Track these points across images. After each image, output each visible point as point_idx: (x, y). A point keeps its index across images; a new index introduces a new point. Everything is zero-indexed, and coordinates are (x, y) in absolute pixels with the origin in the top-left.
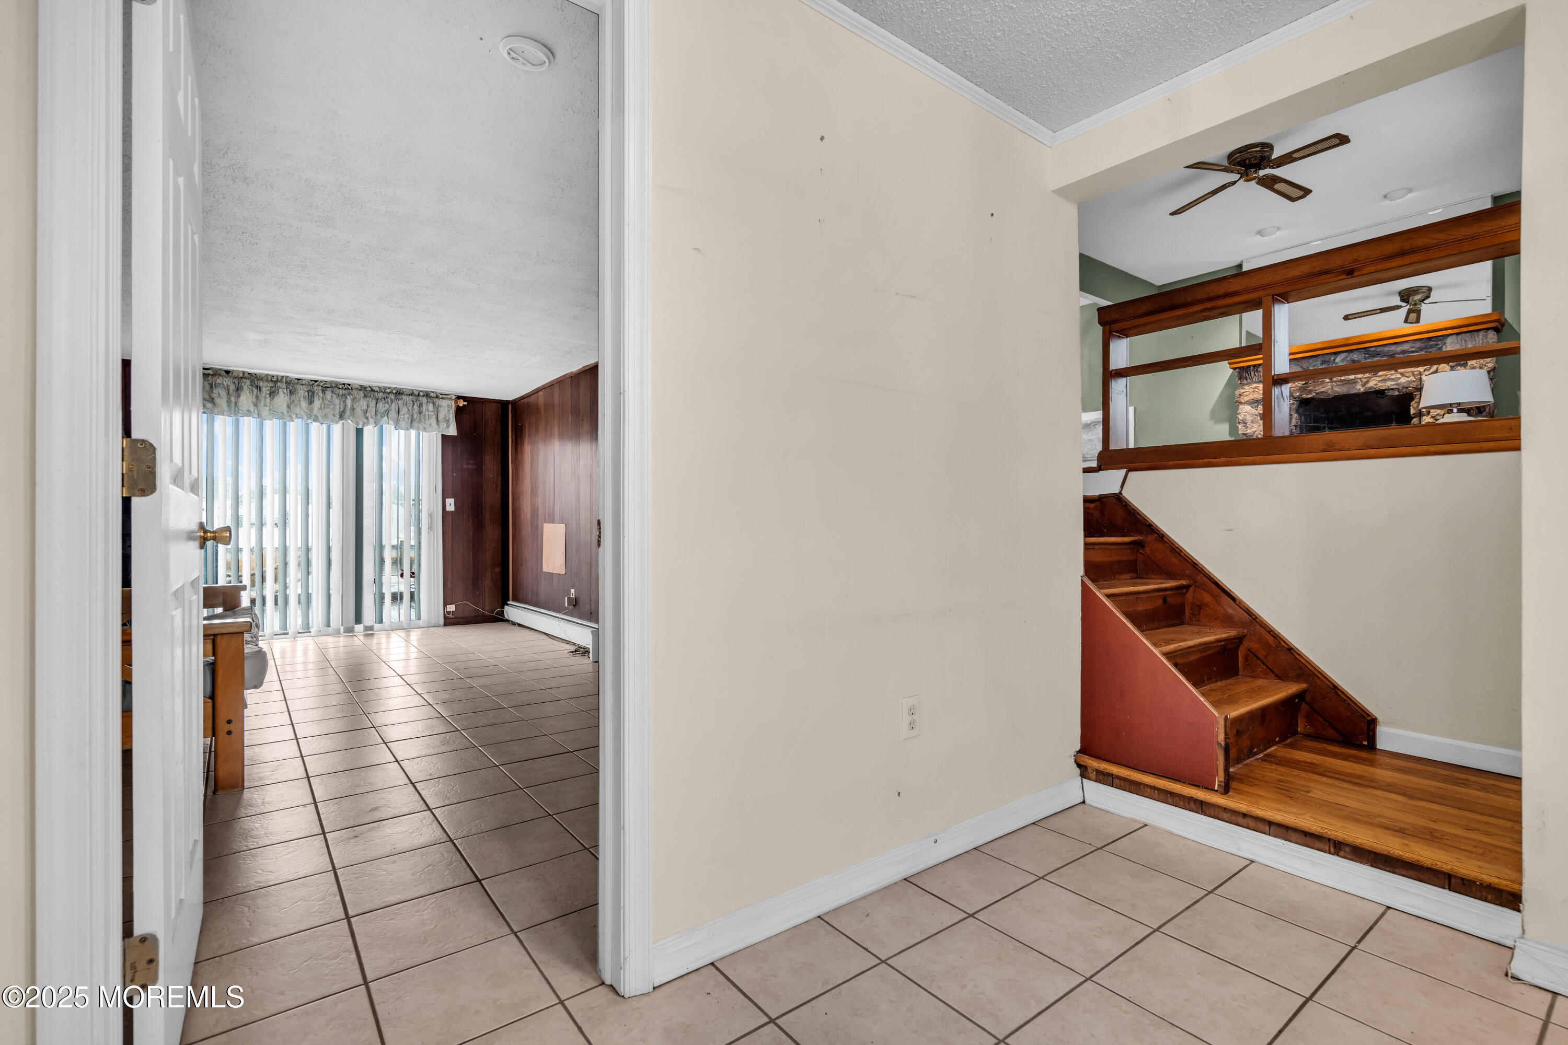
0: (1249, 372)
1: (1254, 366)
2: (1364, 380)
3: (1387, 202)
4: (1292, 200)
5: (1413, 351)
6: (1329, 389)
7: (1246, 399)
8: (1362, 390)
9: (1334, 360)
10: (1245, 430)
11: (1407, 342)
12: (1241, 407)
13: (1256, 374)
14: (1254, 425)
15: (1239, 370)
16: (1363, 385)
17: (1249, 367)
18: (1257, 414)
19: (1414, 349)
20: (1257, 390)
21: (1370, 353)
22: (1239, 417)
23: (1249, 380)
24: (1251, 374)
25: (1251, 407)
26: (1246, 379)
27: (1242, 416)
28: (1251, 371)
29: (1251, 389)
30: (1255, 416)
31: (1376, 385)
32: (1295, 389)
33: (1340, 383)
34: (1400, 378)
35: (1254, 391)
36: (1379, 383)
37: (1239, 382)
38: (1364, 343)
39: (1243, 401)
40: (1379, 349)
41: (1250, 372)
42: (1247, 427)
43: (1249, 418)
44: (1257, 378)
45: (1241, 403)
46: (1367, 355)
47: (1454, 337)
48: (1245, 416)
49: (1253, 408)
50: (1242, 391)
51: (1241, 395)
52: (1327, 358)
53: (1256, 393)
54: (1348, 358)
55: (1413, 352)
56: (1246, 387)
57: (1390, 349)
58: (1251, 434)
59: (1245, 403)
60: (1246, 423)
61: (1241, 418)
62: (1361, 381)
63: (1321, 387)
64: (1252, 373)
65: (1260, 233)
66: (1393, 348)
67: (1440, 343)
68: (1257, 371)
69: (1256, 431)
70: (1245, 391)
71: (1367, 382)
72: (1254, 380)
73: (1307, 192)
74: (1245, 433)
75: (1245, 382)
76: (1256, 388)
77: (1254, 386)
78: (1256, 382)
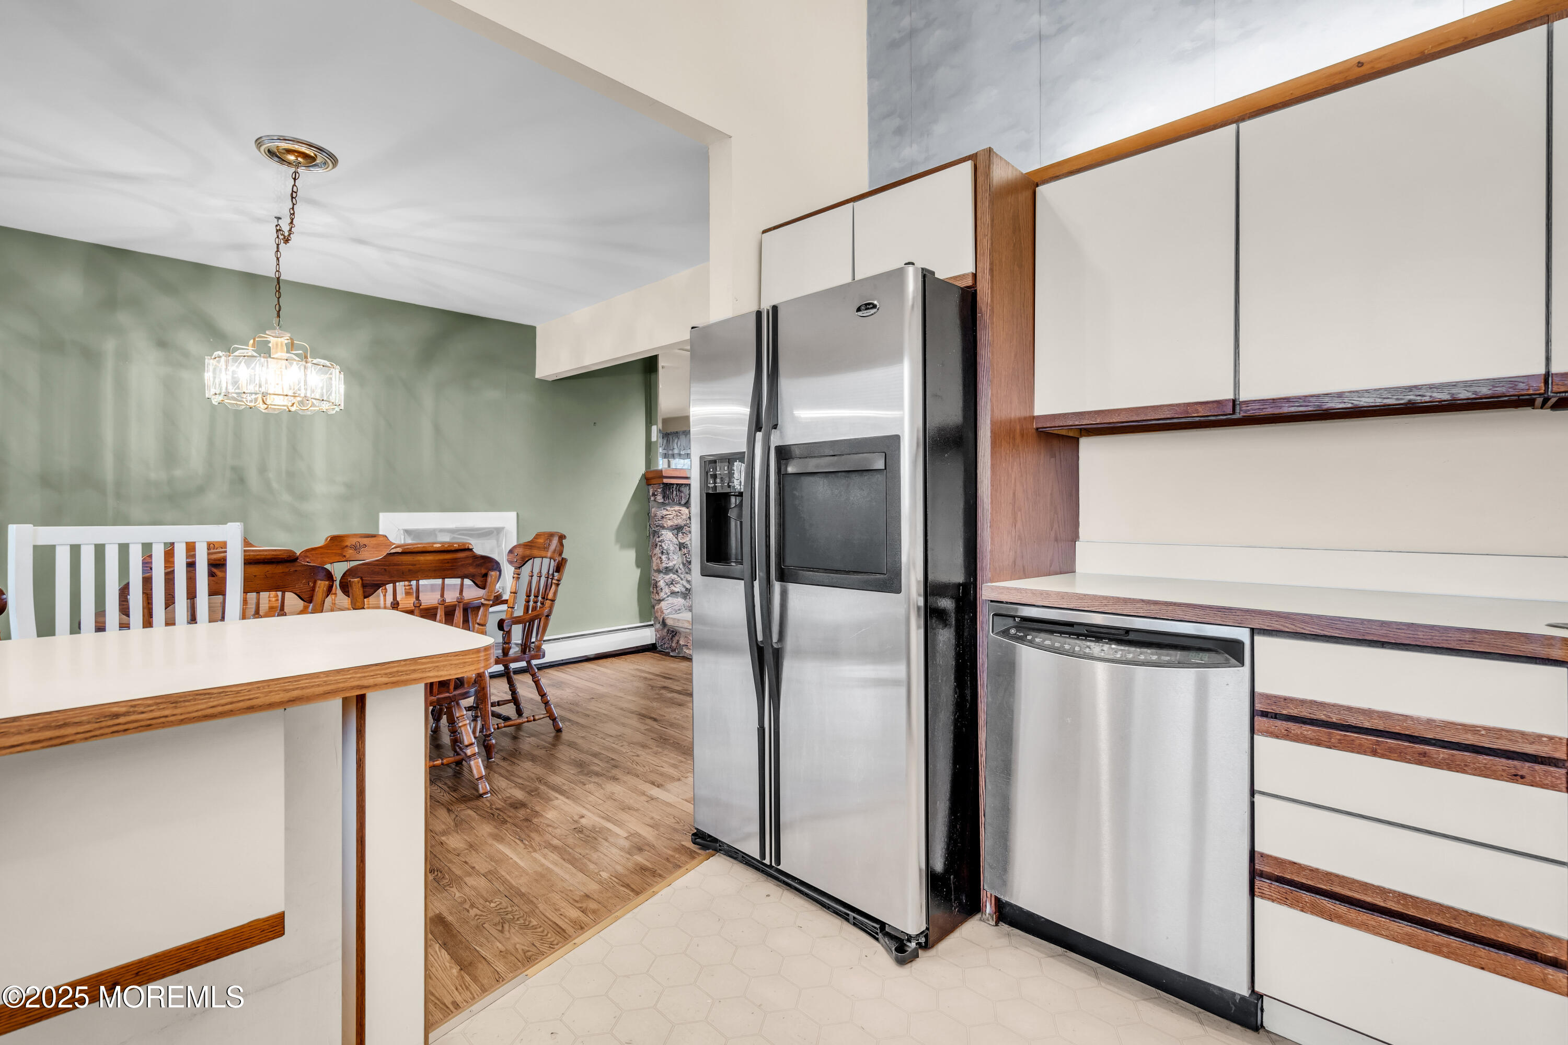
1: (678, 484)
7: (670, 523)
10: (667, 562)
12: (664, 532)
13: (678, 494)
14: (675, 556)
15: (663, 486)
17: (673, 484)
20: (680, 515)
22: (663, 545)
23: (670, 500)
24: (672, 493)
25: (672, 534)
26: (668, 499)
27: (667, 545)
28: (674, 489)
29: (674, 512)
30: (676, 546)
35: (677, 515)
37: (661, 501)
39: (666, 526)
41: (673, 490)
42: (669, 559)
43: (671, 548)
44: (678, 500)
45: (663, 528)
48: (669, 545)
50: (665, 512)
51: (663, 517)
56: (668, 508)
60: (668, 554)
61: (665, 548)
64: (675, 493)
68: (679, 490)
70: (668, 513)
74: (667, 566)
75: (667, 501)
76: (679, 511)
77: (677, 508)
78: (676, 504)
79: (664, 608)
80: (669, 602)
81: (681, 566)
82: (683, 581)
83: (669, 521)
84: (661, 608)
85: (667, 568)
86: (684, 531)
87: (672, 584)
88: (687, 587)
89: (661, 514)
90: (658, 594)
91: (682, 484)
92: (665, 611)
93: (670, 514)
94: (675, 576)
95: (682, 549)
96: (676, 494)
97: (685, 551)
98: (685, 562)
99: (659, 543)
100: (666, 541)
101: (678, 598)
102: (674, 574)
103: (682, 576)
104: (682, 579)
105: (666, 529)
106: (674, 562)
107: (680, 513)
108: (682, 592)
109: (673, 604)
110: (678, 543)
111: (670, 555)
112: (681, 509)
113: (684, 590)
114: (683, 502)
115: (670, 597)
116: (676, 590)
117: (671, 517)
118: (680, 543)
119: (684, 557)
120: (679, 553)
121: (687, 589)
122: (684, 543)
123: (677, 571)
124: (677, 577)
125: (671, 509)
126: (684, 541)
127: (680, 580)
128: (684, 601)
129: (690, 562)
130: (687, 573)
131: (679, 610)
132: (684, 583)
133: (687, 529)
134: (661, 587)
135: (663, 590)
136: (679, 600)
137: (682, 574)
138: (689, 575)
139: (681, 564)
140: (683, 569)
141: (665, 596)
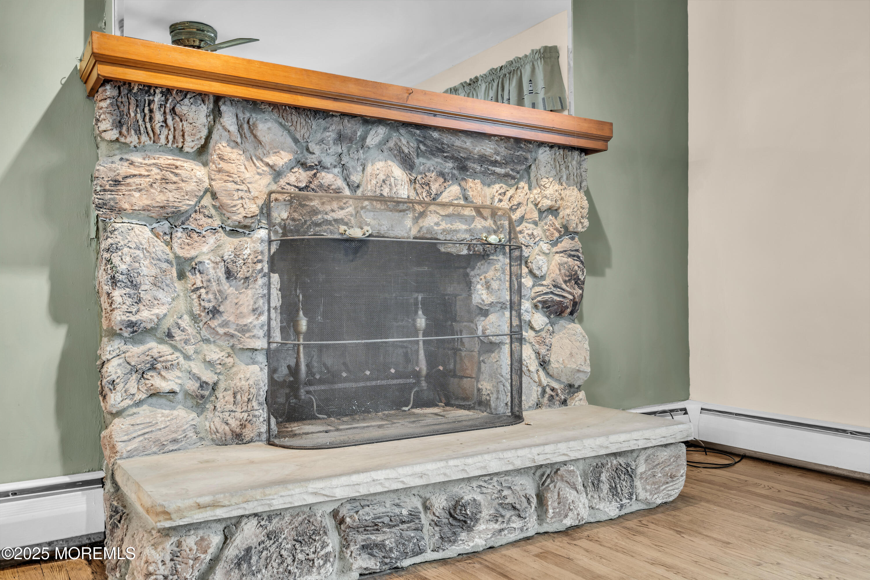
0: (146, 110)
1: (167, 92)
2: (419, 208)
5: (496, 161)
6: (351, 215)
8: (414, 232)
9: (364, 139)
10: (134, 310)
12: (124, 224)
13: (170, 122)
14: (160, 294)
16: (416, 220)
17: (150, 87)
18: (172, 258)
19: (498, 158)
20: (175, 179)
21: (429, 143)
22: (116, 260)
23: (144, 138)
24: (151, 119)
25: (153, 230)
26: (138, 132)
27: (128, 259)
28: (155, 107)
29: (155, 170)
30: (165, 266)
31: (437, 224)
32: (280, 197)
33: (375, 205)
34: (473, 218)
35: (165, 180)
37: (113, 135)
39: (126, 206)
41: (151, 111)
44: (171, 137)
45: (120, 211)
46: (422, 147)
48: (135, 260)
49: (157, 236)
50: (124, 169)
51: (117, 182)
52: (347, 125)
53: (173, 187)
54: (391, 144)
55: (495, 163)
56: (137, 158)
58: (149, 326)
59: (135, 214)
60: (135, 286)
61: (123, 267)
62: (414, 209)
63: (335, 205)
64: (158, 117)
66: (468, 143)
67: (529, 156)
68: (171, 106)
69: (165, 315)
70: (133, 171)
71: (422, 215)
72: (163, 140)
74: (133, 319)
75: (132, 139)
76: (173, 169)
77: (165, 159)
78: (165, 149)
79: (116, 438)
80: (138, 420)
81: (186, 322)
82: (192, 364)
83: (137, 194)
84: (111, 437)
85: (131, 324)
86: (192, 226)
87: (153, 368)
88: (204, 379)
89: (112, 175)
90: (104, 397)
91: (184, 92)
92: (120, 446)
93: (140, 175)
94: (165, 349)
95: (188, 274)
96: (165, 121)
97: (198, 280)
98: (197, 310)
99: (106, 255)
100: (126, 250)
101: (174, 408)
102: (161, 341)
103: (190, 349)
104: (187, 357)
105: (128, 216)
106: (160, 311)
107: (176, 175)
108: (187, 394)
109: (150, 424)
110: (171, 256)
111: (143, 287)
112: (178, 163)
113: (192, 386)
114: (191, 146)
115: (145, 407)
116: (164, 386)
117: (144, 182)
118: (177, 257)
119: (194, 296)
120: (178, 285)
121: (203, 385)
122: (192, 259)
123: (170, 335)
124: (171, 351)
125: (146, 162)
126: (193, 253)
127: (181, 360)
128: (194, 415)
129: (215, 312)
130: (207, 341)
131: (175, 441)
132: (197, 367)
133: (203, 221)
134: (114, 377)
135: (119, 387)
136: (175, 413)
137: (186, 342)
138: (212, 347)
139: (186, 317)
140: (190, 330)
141: (128, 402)
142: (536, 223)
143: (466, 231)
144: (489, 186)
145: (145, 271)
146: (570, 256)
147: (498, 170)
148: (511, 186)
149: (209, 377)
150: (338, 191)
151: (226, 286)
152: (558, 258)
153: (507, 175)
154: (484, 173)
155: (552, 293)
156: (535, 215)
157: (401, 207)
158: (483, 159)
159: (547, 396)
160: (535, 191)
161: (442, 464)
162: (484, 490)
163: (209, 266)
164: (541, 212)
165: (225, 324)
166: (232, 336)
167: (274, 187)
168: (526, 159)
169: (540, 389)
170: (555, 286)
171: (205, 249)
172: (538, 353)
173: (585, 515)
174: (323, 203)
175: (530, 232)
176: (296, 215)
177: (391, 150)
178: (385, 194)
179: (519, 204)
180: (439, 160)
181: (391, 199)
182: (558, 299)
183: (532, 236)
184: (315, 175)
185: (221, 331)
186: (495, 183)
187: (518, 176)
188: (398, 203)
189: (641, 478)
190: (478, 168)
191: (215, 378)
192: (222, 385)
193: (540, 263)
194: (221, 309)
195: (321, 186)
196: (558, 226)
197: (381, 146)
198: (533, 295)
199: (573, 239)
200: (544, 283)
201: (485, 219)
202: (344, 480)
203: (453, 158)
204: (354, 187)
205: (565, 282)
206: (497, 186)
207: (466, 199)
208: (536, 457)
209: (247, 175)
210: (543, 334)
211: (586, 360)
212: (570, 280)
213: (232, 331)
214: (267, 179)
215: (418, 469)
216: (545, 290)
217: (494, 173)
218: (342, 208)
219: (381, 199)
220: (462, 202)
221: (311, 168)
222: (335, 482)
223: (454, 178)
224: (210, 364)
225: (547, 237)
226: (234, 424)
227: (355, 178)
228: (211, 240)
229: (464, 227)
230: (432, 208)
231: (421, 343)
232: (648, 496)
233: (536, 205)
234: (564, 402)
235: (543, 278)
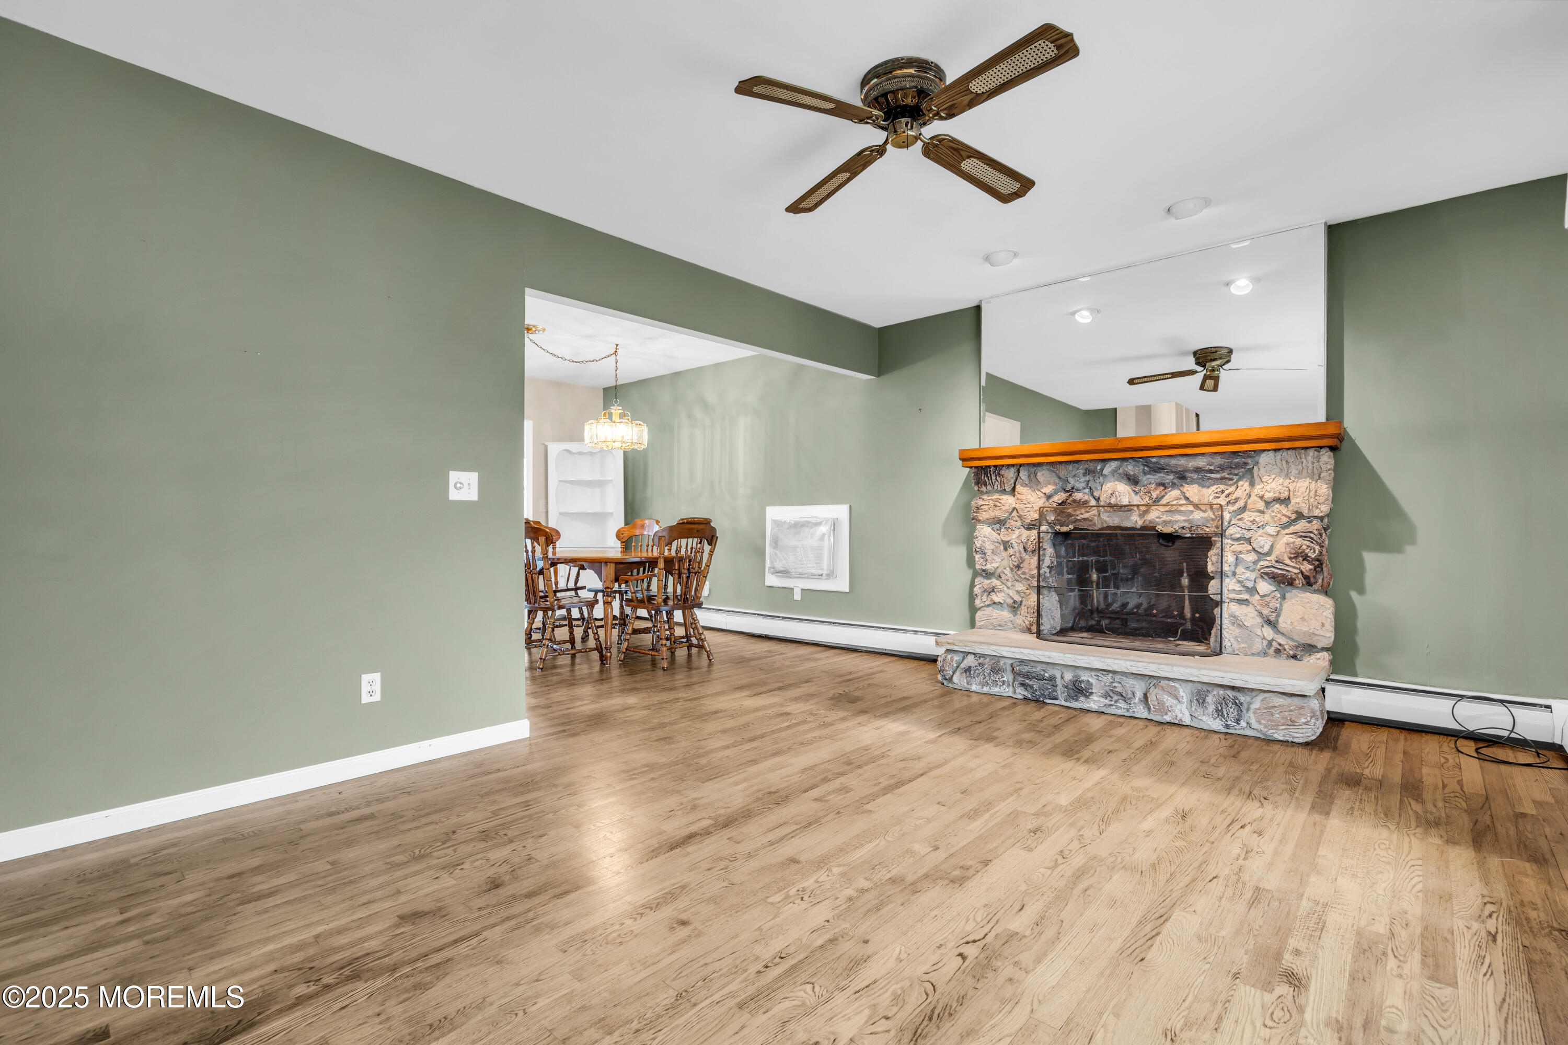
1: (995, 466)
2: (1143, 508)
3: (1172, 221)
4: (1005, 198)
6: (1094, 515)
8: (1140, 523)
9: (1102, 470)
10: (984, 564)
11: (1203, 454)
12: (978, 527)
13: (998, 478)
14: (995, 558)
15: (976, 470)
16: (1142, 515)
17: (989, 467)
18: (1000, 541)
19: (1212, 468)
20: (999, 504)
21: (1151, 465)
22: (976, 542)
23: (989, 487)
24: (991, 480)
25: (992, 529)
26: (986, 485)
27: (980, 542)
28: (992, 475)
29: (991, 502)
30: (997, 544)
31: (1158, 517)
32: (1049, 509)
33: (1109, 509)
34: (1192, 512)
35: (995, 506)
36: (1163, 515)
37: (976, 488)
38: (1142, 450)
39: (981, 518)
40: (1162, 461)
41: (990, 477)
42: (987, 560)
43: (989, 547)
44: (999, 486)
45: (979, 521)
46: (1146, 468)
47: (1271, 454)
48: (984, 542)
49: (994, 531)
50: (981, 502)
51: (978, 509)
52: (1091, 466)
53: (1001, 508)
54: (1121, 471)
55: (1211, 471)
56: (985, 497)
57: (1180, 463)
58: (992, 572)
59: (984, 522)
60: (985, 554)
61: (978, 545)
62: (1139, 509)
63: (1083, 511)
64: (993, 477)
65: (987, 259)
66: (1182, 461)
67: (1249, 461)
68: (999, 473)
69: (998, 567)
70: (983, 503)
71: (1146, 512)
72: (995, 488)
73: (1026, 184)
74: (984, 568)
75: (984, 489)
76: (998, 500)
77: (995, 496)
78: (997, 492)
80: (985, 613)
81: (1007, 571)
82: (1010, 591)
83: (984, 513)
84: (976, 618)
85: (984, 571)
86: (1008, 526)
87: (993, 591)
89: (977, 505)
90: (975, 601)
91: (1003, 466)
93: (986, 505)
94: (998, 583)
95: (1008, 549)
97: (1012, 551)
98: (1012, 566)
100: (979, 538)
101: (1002, 611)
102: (996, 579)
103: (1009, 584)
104: (1008, 588)
105: (982, 523)
106: (996, 565)
108: (1007, 605)
109: (989, 616)
111: (987, 554)
112: (1000, 497)
113: (1011, 602)
114: (1008, 488)
115: (991, 608)
116: (996, 599)
117: (987, 507)
118: (1002, 541)
119: (1011, 559)
120: (1005, 554)
121: (1014, 602)
122: (1008, 541)
123: (1000, 577)
124: (1001, 584)
125: (989, 498)
126: (1008, 539)
127: (1005, 589)
128: (1011, 615)
129: (1018, 567)
130: (1017, 581)
131: (1000, 625)
132: (1011, 593)
133: (1013, 523)
134: (976, 593)
135: (979, 597)
136: (1002, 613)
137: (1007, 580)
138: (1020, 584)
139: (1008, 569)
140: (1009, 575)
141: (982, 605)
142: (1262, 512)
143: (1185, 521)
144: (1208, 487)
145: (987, 547)
146: (1301, 537)
147: (1213, 476)
148: (1231, 485)
149: (1017, 598)
150: (1086, 502)
151: (1024, 554)
152: (1286, 539)
153: (1223, 478)
154: (1202, 478)
155: (1273, 567)
156: (1261, 505)
157: (1123, 509)
158: (1197, 470)
159: (1273, 648)
160: (1258, 487)
161: (1061, 655)
162: (1100, 679)
163: (1015, 545)
164: (1268, 503)
165: (1024, 573)
166: (1028, 579)
167: (1047, 504)
168: (1246, 464)
169: (1265, 643)
170: (1277, 562)
171: (1014, 537)
172: (1261, 614)
173: (1187, 720)
174: (1075, 511)
175: (1251, 519)
176: (1059, 518)
177: (1120, 474)
178: (1112, 502)
179: (1237, 500)
180: (1162, 475)
181: (1117, 506)
182: (1280, 572)
183: (1253, 522)
184: (1070, 495)
185: (1023, 576)
186: (1214, 485)
187: (1236, 478)
188: (1121, 507)
189: (1254, 713)
190: (1195, 476)
191: (1020, 599)
192: (1024, 603)
193: (1262, 543)
194: (1021, 566)
195: (1074, 501)
196: (1289, 514)
197: (1114, 472)
198: (1258, 567)
199: (1310, 522)
200: (1268, 558)
201: (1204, 511)
202: (1007, 649)
203: (1172, 472)
204: (1098, 500)
205: (1290, 558)
206: (1213, 488)
207: (1187, 499)
208: (1129, 667)
209: (1032, 499)
210: (1267, 599)
211: (1323, 625)
212: (1296, 558)
213: (1027, 577)
214: (1044, 500)
215: (1047, 653)
216: (1266, 563)
217: (1211, 478)
218: (1088, 512)
219: (1110, 506)
220: (1183, 502)
221: (1068, 492)
222: (1002, 648)
223: (1173, 485)
224: (1018, 592)
225: (1275, 522)
226: (1027, 623)
227: (1096, 494)
228: (1017, 532)
229: (1183, 518)
230: (1153, 508)
231: (1187, 598)
232: (1262, 727)
233: (1262, 497)
234: (1294, 657)
235: (1268, 554)
